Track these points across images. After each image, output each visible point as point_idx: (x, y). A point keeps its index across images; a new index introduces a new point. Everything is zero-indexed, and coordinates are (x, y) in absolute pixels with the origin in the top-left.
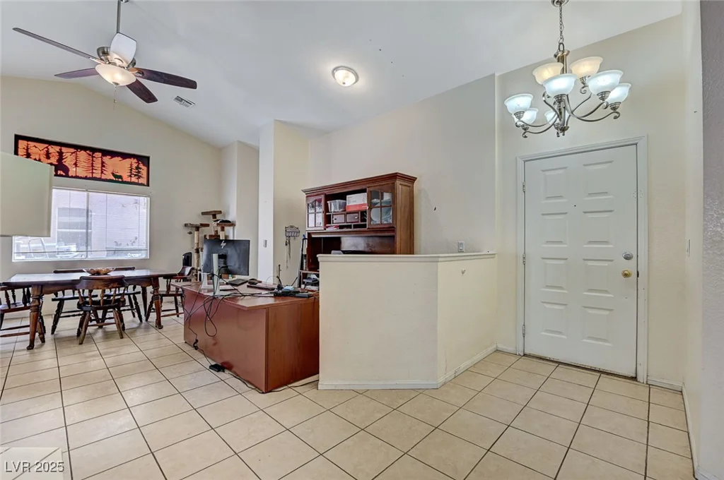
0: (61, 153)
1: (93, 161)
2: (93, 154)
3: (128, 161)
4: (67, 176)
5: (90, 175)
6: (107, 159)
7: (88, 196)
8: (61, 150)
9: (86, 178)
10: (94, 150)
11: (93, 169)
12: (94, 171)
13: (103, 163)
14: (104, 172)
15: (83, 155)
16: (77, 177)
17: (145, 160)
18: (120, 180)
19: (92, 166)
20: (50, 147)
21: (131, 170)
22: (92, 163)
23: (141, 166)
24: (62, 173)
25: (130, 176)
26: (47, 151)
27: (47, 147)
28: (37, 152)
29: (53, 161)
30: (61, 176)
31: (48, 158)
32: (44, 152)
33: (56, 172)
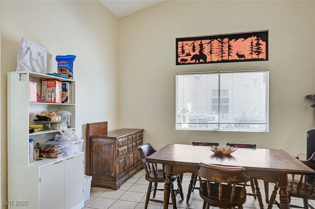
0: (201, 45)
1: (222, 46)
2: (222, 40)
3: (249, 40)
5: (220, 59)
6: (232, 42)
7: (219, 76)
9: (218, 62)
10: (222, 37)
11: (222, 53)
12: (223, 55)
13: (229, 46)
14: (231, 54)
15: (215, 43)
16: (212, 62)
17: (263, 36)
18: (243, 59)
19: (222, 51)
20: (195, 43)
21: (252, 48)
22: (222, 48)
23: (261, 42)
24: (201, 60)
25: (252, 54)
27: (193, 43)
28: (188, 48)
29: (197, 52)
30: (202, 63)
31: (194, 51)
32: (191, 47)
33: (199, 61)
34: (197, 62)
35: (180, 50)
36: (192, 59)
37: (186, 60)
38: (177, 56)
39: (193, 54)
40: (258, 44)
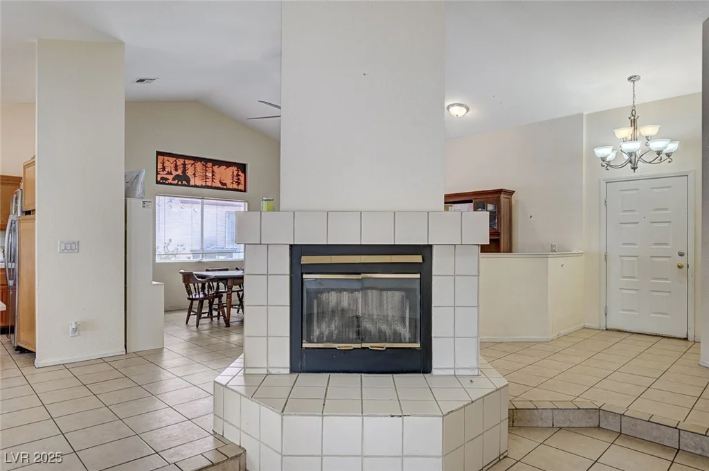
0: (184, 165)
1: (206, 171)
2: (206, 164)
3: (231, 169)
4: (189, 185)
5: (204, 184)
6: (215, 168)
8: (184, 162)
9: (201, 187)
10: (205, 161)
11: (206, 178)
12: (207, 180)
13: (213, 172)
14: (214, 180)
15: (199, 165)
16: (195, 186)
17: (242, 168)
18: (225, 187)
19: (206, 175)
20: (177, 160)
21: (233, 177)
22: (206, 173)
23: (240, 173)
24: (184, 182)
25: (233, 183)
26: (176, 164)
27: (175, 161)
28: (169, 164)
31: (176, 170)
32: (173, 165)
33: (182, 182)
34: (180, 183)
35: (160, 166)
36: (174, 179)
37: (167, 179)
38: (157, 173)
39: (175, 173)
40: (238, 175)
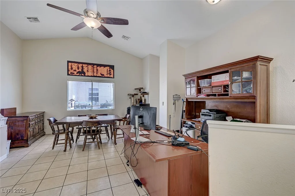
0: (82, 67)
1: (94, 69)
2: (94, 66)
3: (106, 68)
5: (93, 75)
6: (98, 68)
7: (92, 83)
8: (82, 65)
9: (91, 76)
10: (94, 64)
11: (94, 72)
13: (97, 69)
14: (98, 73)
15: (90, 67)
16: (88, 76)
17: (112, 67)
18: (103, 76)
19: (93, 71)
20: (79, 65)
21: (107, 72)
22: (93, 70)
23: (111, 70)
24: (82, 74)
25: (107, 74)
27: (78, 65)
28: (75, 66)
29: (80, 70)
30: (83, 76)
31: (78, 69)
32: (77, 67)
33: (81, 75)
34: (80, 75)
35: (70, 67)
36: (77, 73)
37: (74, 73)
38: (68, 71)
39: (77, 70)
40: (110, 71)
